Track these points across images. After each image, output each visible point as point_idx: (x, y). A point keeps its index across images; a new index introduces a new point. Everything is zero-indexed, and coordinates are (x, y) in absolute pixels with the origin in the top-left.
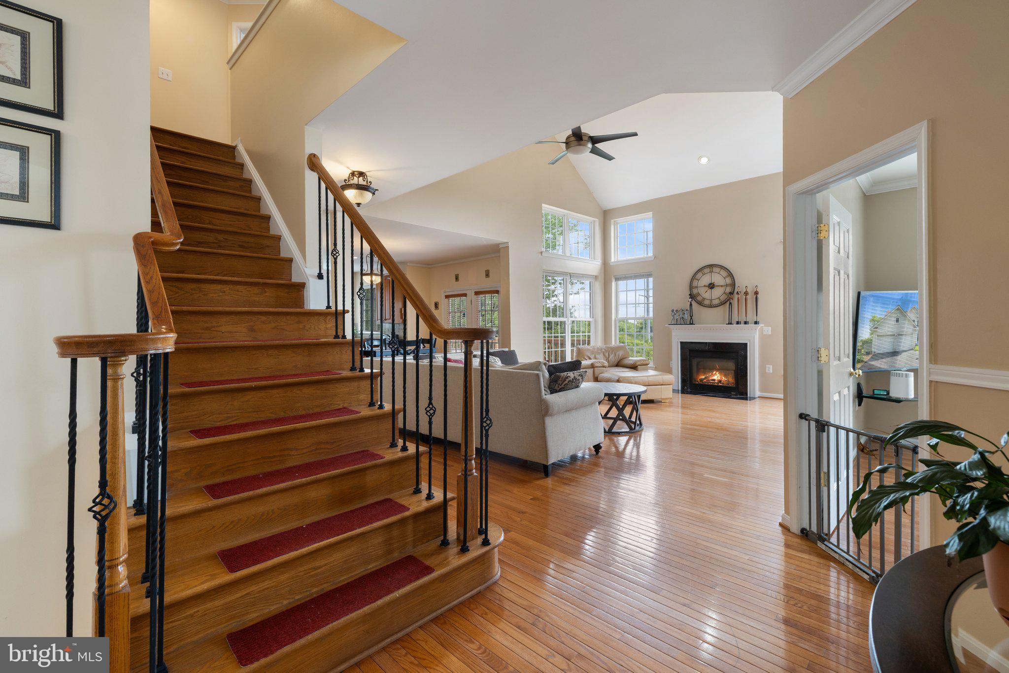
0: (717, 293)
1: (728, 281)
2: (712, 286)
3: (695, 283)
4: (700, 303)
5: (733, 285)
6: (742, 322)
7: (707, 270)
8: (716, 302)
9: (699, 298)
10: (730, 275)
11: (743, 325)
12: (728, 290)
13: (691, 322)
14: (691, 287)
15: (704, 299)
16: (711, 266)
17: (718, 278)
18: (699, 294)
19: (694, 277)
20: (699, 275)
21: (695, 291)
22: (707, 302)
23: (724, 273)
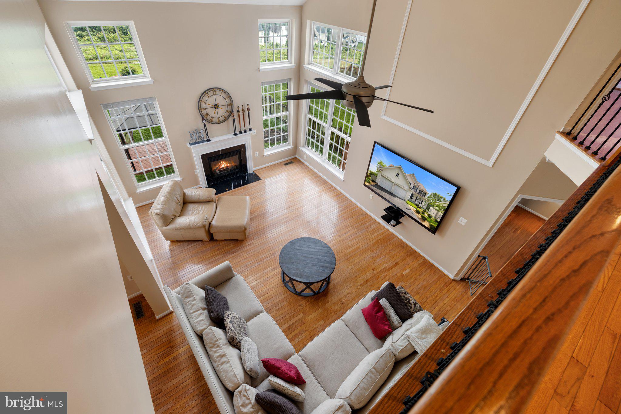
0: (221, 112)
1: (228, 101)
2: (216, 106)
3: (203, 105)
4: (210, 122)
5: (231, 104)
6: (243, 131)
7: (211, 93)
8: (222, 119)
9: (209, 118)
10: (229, 96)
11: (243, 134)
12: (229, 108)
13: (208, 139)
14: (200, 109)
15: (213, 118)
16: (214, 89)
17: (220, 100)
18: (207, 115)
19: (200, 101)
20: (205, 98)
21: (204, 112)
22: (215, 120)
23: (224, 95)
